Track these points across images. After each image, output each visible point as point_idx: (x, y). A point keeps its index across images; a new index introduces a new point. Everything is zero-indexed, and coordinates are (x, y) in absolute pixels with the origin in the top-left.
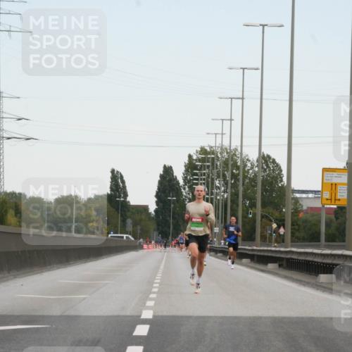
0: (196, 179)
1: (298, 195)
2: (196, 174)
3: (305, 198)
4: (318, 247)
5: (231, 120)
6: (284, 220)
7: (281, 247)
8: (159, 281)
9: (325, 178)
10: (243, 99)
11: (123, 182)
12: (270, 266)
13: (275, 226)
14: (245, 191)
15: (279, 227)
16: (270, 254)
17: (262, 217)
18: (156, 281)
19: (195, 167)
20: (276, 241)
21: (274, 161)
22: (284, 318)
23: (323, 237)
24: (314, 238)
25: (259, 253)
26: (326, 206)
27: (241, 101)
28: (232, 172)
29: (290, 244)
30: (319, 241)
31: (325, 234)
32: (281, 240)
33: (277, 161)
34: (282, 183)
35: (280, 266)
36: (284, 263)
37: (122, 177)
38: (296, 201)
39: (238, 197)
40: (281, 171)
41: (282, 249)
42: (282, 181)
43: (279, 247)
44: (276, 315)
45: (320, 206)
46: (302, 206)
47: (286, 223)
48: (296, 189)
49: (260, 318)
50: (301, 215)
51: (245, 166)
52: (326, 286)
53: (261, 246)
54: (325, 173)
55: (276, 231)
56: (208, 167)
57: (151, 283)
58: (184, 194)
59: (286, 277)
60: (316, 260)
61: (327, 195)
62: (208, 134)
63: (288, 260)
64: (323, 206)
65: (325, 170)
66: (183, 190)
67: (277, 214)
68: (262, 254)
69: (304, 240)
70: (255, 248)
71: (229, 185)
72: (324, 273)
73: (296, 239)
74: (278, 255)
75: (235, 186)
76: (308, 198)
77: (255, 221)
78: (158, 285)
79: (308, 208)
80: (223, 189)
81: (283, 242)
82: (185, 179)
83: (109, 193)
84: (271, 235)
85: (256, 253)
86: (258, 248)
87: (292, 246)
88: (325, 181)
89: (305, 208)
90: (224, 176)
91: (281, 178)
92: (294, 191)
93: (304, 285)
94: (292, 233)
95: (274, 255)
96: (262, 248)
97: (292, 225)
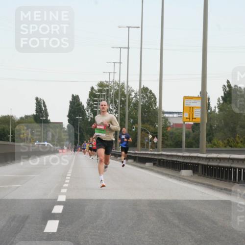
0: (95, 104)
1: (167, 115)
2: (96, 101)
3: (172, 117)
4: (181, 151)
5: (120, 63)
6: (157, 133)
7: (155, 151)
8: (70, 175)
9: (185, 103)
10: (128, 48)
11: (45, 106)
12: (148, 164)
13: (150, 136)
14: (130, 113)
15: (153, 137)
16: (147, 156)
17: (142, 131)
18: (68, 175)
19: (95, 96)
20: (152, 147)
21: (151, 92)
22: (157, 200)
23: (184, 144)
24: (178, 145)
25: (139, 156)
26: (186, 123)
27: (127, 49)
28: (121, 100)
29: (161, 149)
30: (181, 147)
31: (186, 142)
32: (155, 146)
33: (153, 92)
34: (156, 107)
35: (154, 164)
36: (157, 162)
37: (44, 103)
38: (166, 119)
39: (125, 117)
40: (156, 99)
41: (156, 153)
42: (156, 105)
43: (153, 151)
44: (151, 198)
45: (182, 123)
46: (170, 123)
47: (158, 134)
48: (165, 111)
49: (140, 200)
50: (169, 129)
51: (130, 95)
52: (186, 178)
53: (141, 151)
54: (185, 100)
55: (151, 140)
56: (104, 95)
57: (64, 176)
58: (88, 114)
59: (158, 172)
60: (179, 160)
61: (186, 115)
62: (104, 72)
63: (160, 160)
64: (184, 123)
65: (185, 98)
66: (86, 112)
67: (152, 128)
68: (142, 156)
69: (171, 146)
70: (137, 152)
71: (119, 108)
72: (184, 169)
73: (165, 146)
74: (153, 157)
75: (123, 109)
76: (173, 117)
77: (137, 134)
78: (69, 178)
79: (174, 124)
80: (114, 111)
81: (156, 147)
82: (88, 104)
83: (35, 113)
84: (148, 143)
85: (137, 155)
86: (139, 152)
87: (162, 151)
88: (185, 105)
89: (172, 124)
90: (116, 102)
91: (156, 103)
92: (164, 113)
93: (171, 178)
94: (162, 141)
95: (150, 157)
96: (141, 152)
97: (163, 136)
